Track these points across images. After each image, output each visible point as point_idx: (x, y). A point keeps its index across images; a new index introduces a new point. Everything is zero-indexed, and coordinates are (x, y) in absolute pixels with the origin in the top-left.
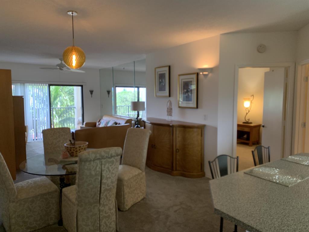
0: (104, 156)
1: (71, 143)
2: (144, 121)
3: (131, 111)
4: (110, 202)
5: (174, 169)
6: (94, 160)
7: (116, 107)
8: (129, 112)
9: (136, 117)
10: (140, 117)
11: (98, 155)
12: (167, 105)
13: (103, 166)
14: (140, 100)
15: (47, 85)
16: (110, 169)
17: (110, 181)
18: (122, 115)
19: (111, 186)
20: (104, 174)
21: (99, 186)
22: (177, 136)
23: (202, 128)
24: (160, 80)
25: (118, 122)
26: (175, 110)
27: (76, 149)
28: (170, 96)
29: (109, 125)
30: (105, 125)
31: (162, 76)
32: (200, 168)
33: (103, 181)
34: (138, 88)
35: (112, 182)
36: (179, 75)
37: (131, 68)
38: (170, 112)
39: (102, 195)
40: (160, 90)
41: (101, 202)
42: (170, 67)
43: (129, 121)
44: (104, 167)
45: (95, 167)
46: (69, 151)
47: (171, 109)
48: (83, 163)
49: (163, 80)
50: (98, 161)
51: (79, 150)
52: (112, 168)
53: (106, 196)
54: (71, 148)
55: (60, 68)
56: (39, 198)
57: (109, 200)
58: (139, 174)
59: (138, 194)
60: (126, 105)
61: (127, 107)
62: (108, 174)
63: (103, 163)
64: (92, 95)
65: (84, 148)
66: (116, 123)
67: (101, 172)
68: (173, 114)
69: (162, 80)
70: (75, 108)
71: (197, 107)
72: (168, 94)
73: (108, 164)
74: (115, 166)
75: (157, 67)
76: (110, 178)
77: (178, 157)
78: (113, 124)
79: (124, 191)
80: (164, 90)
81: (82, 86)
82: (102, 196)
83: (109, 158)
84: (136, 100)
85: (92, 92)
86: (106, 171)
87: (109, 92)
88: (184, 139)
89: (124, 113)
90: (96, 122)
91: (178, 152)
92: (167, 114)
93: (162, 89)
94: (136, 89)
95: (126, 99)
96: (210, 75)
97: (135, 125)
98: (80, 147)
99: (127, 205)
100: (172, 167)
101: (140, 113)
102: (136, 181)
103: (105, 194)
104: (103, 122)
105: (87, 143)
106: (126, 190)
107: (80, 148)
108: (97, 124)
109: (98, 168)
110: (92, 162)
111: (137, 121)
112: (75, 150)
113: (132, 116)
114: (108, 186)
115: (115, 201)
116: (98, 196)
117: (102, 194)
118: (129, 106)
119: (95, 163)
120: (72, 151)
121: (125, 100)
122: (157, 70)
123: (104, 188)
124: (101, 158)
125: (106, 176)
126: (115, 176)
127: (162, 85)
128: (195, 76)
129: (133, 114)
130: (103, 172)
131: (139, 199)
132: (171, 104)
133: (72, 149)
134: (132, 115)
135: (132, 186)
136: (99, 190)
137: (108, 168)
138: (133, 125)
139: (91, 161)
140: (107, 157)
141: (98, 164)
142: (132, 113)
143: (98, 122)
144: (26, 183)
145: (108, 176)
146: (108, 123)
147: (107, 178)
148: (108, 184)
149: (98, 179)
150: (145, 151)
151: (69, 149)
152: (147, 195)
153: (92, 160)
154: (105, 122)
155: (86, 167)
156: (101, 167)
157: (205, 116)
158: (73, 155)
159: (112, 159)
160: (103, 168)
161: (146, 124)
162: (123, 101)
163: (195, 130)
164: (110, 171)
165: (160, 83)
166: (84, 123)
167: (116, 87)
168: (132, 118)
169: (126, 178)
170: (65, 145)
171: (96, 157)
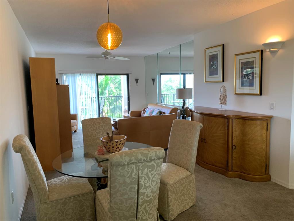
0: (141, 159)
1: (108, 136)
2: (191, 111)
3: (177, 99)
4: (151, 216)
5: (230, 169)
6: (128, 164)
7: (161, 96)
8: (174, 101)
9: (182, 106)
10: (187, 105)
11: (133, 158)
12: (220, 92)
13: (140, 172)
14: (187, 87)
15: (95, 74)
16: (150, 175)
17: (149, 190)
18: (167, 104)
19: (151, 197)
20: (142, 182)
21: (136, 197)
22: (234, 129)
23: (267, 120)
24: (211, 63)
25: (163, 111)
26: (231, 98)
27: (113, 144)
28: (223, 81)
29: (154, 114)
30: (150, 113)
31: (213, 58)
32: (264, 170)
33: (140, 191)
34: (184, 74)
35: (153, 192)
36: (236, 55)
37: (177, 53)
38: (223, 99)
39: (141, 209)
40: (210, 75)
41: (139, 216)
42: (223, 45)
43: (174, 110)
44: (142, 174)
45: (130, 173)
46: (106, 146)
47: (226, 96)
48: (115, 168)
49: (215, 62)
50: (134, 166)
51: (116, 145)
52: (152, 174)
53: (145, 209)
54: (107, 143)
55: (105, 56)
56: (72, 199)
57: (150, 214)
58: (187, 177)
59: (186, 200)
60: (171, 93)
61: (173, 95)
62: (148, 182)
63: (140, 167)
64: (138, 83)
65: (121, 143)
66: (160, 113)
67: (137, 180)
68: (227, 103)
69: (213, 63)
70: (122, 96)
71: (261, 94)
72: (221, 79)
73: (146, 170)
74: (155, 171)
75: (208, 47)
76: (150, 187)
77: (234, 155)
78: (157, 113)
79: (168, 198)
80: (217, 74)
81: (127, 75)
82: (139, 210)
83: (148, 162)
84: (182, 87)
85: (137, 80)
86: (145, 177)
87: (154, 80)
88: (243, 133)
89: (169, 102)
90: (141, 110)
91: (235, 149)
92: (219, 102)
93: (213, 72)
94: (182, 75)
95: (172, 87)
96: (281, 51)
97: (181, 115)
98: (117, 142)
99: (172, 215)
100: (227, 166)
101: (186, 101)
102: (184, 185)
103: (143, 207)
104: (148, 110)
105: (126, 137)
106: (171, 196)
107: (117, 144)
108: (142, 112)
109: (133, 174)
110: (126, 167)
111: (183, 110)
112: (112, 146)
113: (177, 105)
114: (147, 197)
115: (157, 213)
116: (134, 209)
117: (139, 207)
118: (174, 94)
119: (130, 168)
120: (109, 146)
121: (170, 88)
122: (207, 51)
123: (142, 199)
124: (137, 162)
125: (145, 184)
126: (156, 185)
127: (214, 67)
128: (258, 55)
129: (179, 103)
130: (140, 180)
131: (188, 207)
132: (225, 90)
133: (109, 144)
134: (177, 103)
135: (178, 191)
136: (136, 202)
137: (147, 175)
138: (179, 114)
139: (124, 165)
140: (144, 160)
141: (133, 169)
142: (177, 101)
143: (143, 111)
144: (60, 180)
145: (147, 185)
146: (152, 112)
147: (146, 188)
148: (147, 194)
149: (135, 188)
150: (195, 149)
151: (105, 144)
152: (196, 202)
153: (126, 164)
154: (150, 111)
155: (119, 173)
156: (137, 174)
157: (272, 104)
158: (110, 151)
159: (153, 163)
160: (140, 175)
161: (194, 114)
162: (169, 90)
163: (258, 122)
164: (149, 178)
165: (211, 66)
166: (130, 112)
167: (161, 74)
168: (178, 106)
169: (171, 181)
170: (101, 139)
171: (130, 160)
